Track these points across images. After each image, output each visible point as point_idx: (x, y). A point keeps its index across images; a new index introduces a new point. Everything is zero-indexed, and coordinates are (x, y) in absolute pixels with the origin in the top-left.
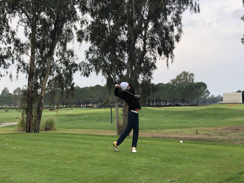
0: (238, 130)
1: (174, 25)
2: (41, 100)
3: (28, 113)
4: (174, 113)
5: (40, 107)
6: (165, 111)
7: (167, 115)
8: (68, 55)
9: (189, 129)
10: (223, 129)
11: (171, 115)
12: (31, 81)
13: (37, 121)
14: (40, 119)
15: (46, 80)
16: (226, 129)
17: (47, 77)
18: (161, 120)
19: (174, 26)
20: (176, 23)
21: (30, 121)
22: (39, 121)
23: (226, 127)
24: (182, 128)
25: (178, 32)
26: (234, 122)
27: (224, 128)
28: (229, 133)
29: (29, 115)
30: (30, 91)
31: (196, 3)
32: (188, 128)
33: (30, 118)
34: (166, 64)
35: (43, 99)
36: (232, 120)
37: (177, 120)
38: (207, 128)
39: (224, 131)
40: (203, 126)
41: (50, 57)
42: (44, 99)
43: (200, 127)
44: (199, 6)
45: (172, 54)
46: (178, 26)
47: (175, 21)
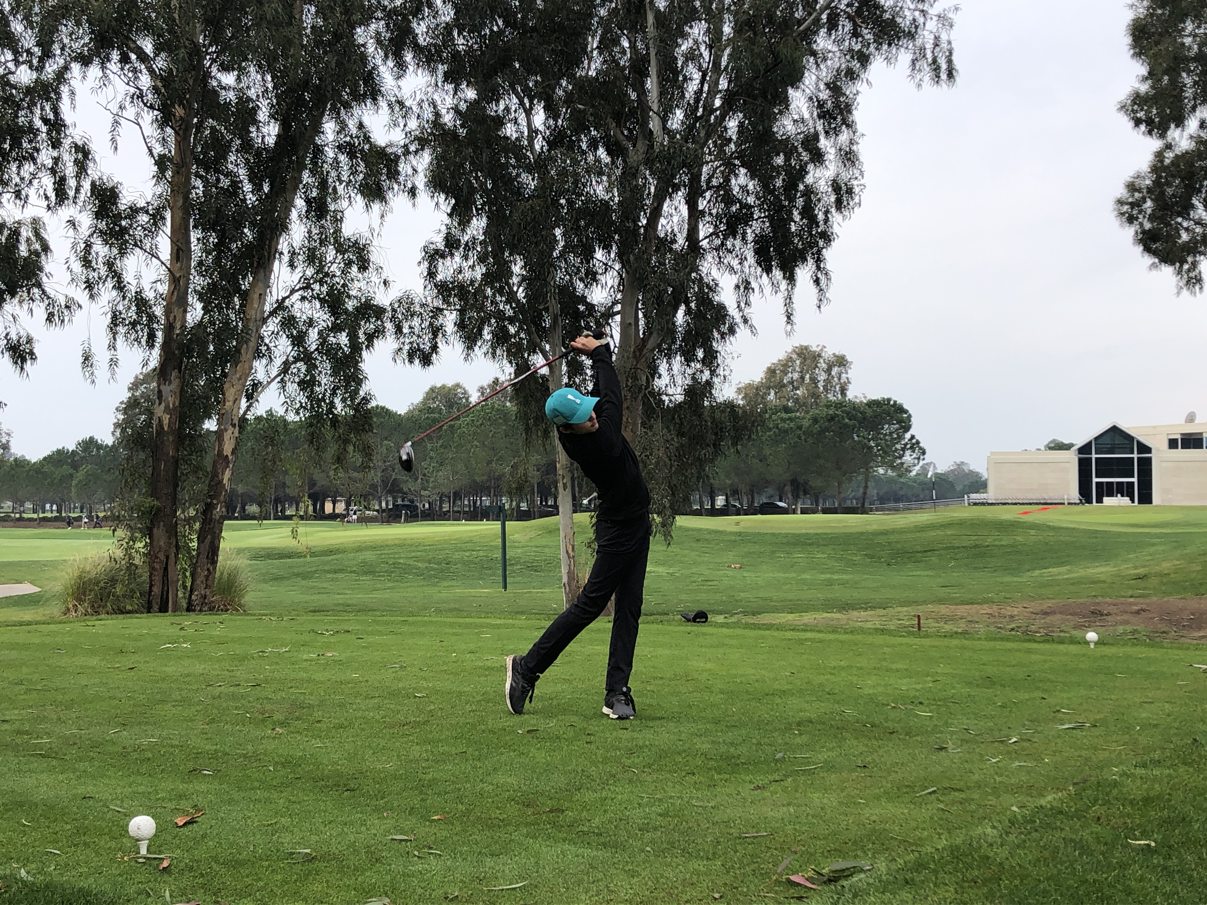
0: (1102, 615)
1: (823, 132)
2: (220, 471)
3: (159, 532)
4: (788, 544)
5: (215, 502)
6: (740, 534)
7: (754, 553)
8: (342, 265)
9: (881, 612)
10: (1032, 613)
11: (773, 552)
12: (170, 383)
13: (199, 570)
14: (214, 562)
15: (240, 379)
16: (1046, 613)
17: (247, 366)
18: (730, 573)
19: (822, 137)
20: (830, 124)
21: (166, 569)
22: (208, 570)
23: (1046, 605)
24: (845, 607)
25: (840, 164)
26: (1073, 584)
27: (1036, 606)
28: (1061, 631)
29: (162, 543)
30: (166, 428)
31: (937, 38)
32: (873, 608)
33: (167, 557)
34: (783, 310)
35: (228, 466)
36: (1059, 574)
37: (804, 576)
38: (962, 610)
39: (1040, 622)
40: (941, 601)
41: (262, 271)
42: (231, 466)
43: (925, 602)
44: (951, 53)
45: (818, 268)
46: (837, 135)
47: (824, 114)
